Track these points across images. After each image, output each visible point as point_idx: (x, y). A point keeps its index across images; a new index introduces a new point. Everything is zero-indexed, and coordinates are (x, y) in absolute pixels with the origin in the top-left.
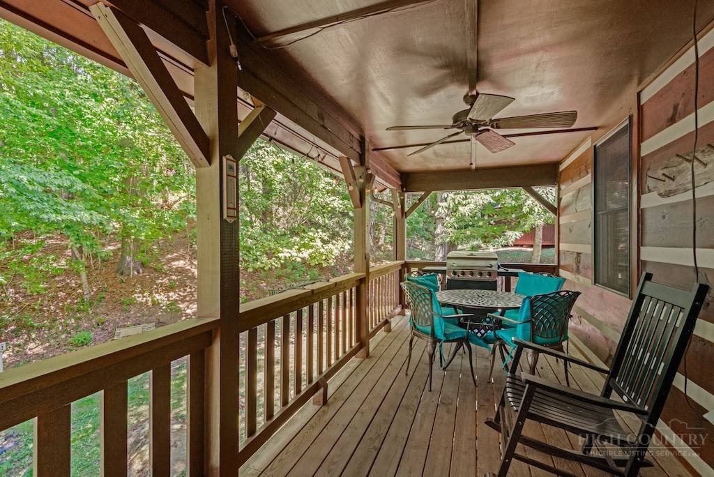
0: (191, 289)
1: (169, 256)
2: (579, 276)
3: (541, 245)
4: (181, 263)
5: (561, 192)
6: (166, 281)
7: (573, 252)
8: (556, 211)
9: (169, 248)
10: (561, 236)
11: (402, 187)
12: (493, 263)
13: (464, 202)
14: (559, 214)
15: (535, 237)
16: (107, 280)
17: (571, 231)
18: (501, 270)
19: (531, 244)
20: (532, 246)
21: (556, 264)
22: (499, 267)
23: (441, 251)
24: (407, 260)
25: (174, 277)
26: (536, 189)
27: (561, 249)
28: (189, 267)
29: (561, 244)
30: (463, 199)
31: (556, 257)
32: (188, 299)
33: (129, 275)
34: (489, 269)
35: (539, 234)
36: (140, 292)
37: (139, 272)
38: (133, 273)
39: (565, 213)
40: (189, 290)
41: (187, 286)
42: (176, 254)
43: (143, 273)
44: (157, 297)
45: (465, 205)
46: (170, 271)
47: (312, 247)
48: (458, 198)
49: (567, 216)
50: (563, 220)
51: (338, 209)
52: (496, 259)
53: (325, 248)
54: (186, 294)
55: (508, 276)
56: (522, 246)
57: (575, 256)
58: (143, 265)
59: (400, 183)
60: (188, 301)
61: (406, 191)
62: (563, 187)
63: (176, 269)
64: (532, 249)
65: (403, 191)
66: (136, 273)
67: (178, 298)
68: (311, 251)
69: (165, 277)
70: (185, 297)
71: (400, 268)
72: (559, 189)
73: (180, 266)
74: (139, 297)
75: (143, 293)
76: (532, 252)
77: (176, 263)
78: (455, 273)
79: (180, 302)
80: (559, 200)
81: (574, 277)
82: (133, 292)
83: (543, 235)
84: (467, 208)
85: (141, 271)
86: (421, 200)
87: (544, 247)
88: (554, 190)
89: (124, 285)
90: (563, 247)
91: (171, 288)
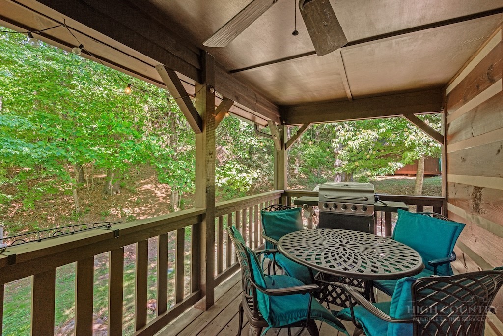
0: (151, 205)
1: (142, 181)
2: (479, 217)
3: (423, 174)
4: (149, 186)
5: (448, 117)
6: (135, 199)
7: (468, 186)
8: (442, 138)
9: (144, 175)
10: (450, 167)
11: (282, 120)
12: (370, 196)
13: (353, 138)
14: (446, 142)
15: (417, 167)
16: (95, 198)
17: (464, 160)
18: (379, 204)
19: (415, 173)
20: (415, 175)
21: (443, 197)
22: (376, 200)
23: (339, 179)
24: (288, 189)
25: (141, 196)
26: (419, 116)
27: (449, 180)
28: (154, 189)
29: (449, 176)
30: (353, 136)
31: (443, 189)
32: (147, 213)
33: (110, 194)
34: (365, 202)
35: (422, 165)
36: (115, 207)
37: (117, 192)
38: (113, 193)
39: (454, 140)
40: (150, 206)
41: (148, 203)
42: (147, 180)
43: (121, 193)
44: (125, 210)
45: (354, 141)
46: (140, 191)
47: (229, 176)
48: (348, 135)
49: (457, 143)
50: (452, 148)
51: (255, 147)
52: (372, 192)
53: (240, 176)
54: (147, 209)
55: (389, 211)
56: (406, 175)
57: (472, 190)
58: (121, 187)
59: (278, 116)
60: (147, 214)
61: (286, 124)
62: (449, 112)
63: (144, 190)
64: (415, 178)
65: (282, 124)
66: (115, 193)
67: (140, 212)
68: (227, 178)
69: (135, 196)
70: (146, 211)
71: (280, 196)
72: (446, 115)
73: (148, 188)
74: (113, 210)
75: (116, 208)
76: (415, 181)
77: (146, 186)
78: (327, 206)
79: (141, 215)
80: (446, 126)
81: (470, 216)
82: (110, 207)
83: (425, 167)
84: (356, 143)
85: (119, 192)
86: (299, 132)
87: (425, 176)
88: (440, 115)
89: (105, 202)
90: (451, 178)
91: (137, 204)
